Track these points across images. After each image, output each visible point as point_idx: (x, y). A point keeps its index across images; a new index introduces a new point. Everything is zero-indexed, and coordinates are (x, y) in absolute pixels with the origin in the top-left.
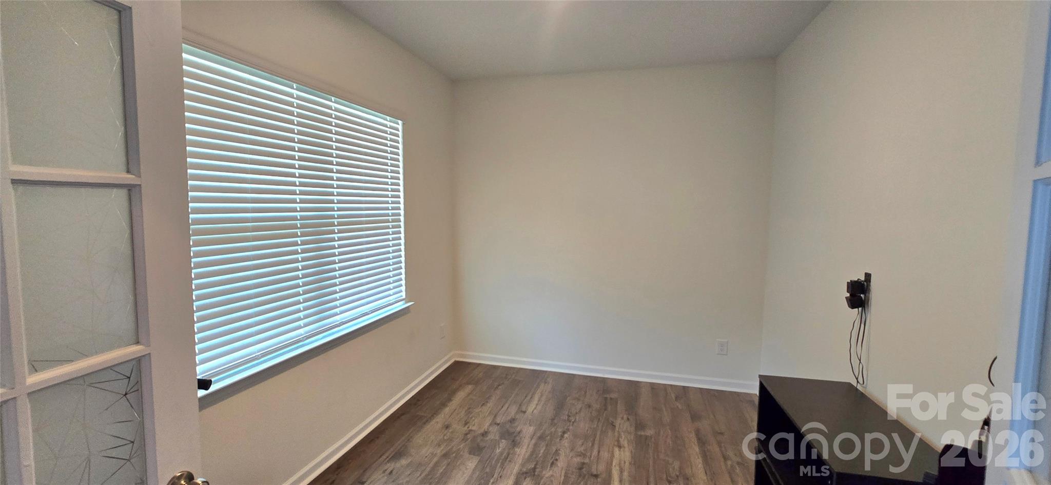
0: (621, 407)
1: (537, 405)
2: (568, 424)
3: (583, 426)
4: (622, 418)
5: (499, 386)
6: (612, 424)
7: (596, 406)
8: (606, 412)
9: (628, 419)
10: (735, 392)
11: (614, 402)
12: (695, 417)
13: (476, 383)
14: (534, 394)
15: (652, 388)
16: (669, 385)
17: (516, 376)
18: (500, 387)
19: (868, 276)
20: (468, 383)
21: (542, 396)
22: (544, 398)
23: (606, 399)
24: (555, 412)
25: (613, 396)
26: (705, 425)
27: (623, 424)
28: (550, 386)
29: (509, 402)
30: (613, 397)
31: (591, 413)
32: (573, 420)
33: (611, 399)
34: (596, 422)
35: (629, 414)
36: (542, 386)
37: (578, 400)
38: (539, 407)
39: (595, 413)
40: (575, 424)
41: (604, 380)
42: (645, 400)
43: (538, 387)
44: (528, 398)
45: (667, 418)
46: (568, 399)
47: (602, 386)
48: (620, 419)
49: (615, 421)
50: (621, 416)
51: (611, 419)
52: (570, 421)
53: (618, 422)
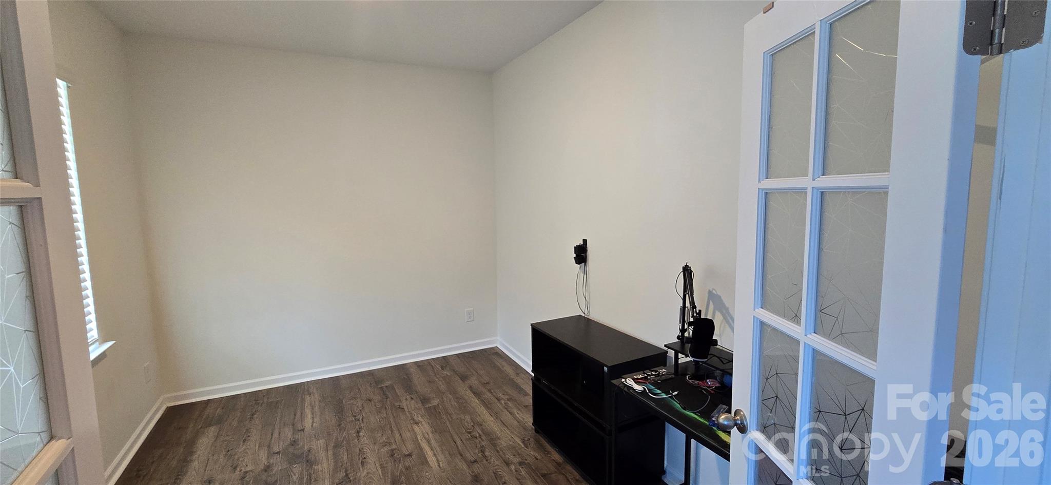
0: (400, 391)
1: (313, 418)
2: (359, 423)
3: (374, 419)
4: (406, 399)
5: (253, 415)
6: (399, 408)
7: (376, 398)
8: (388, 399)
9: (412, 398)
10: (482, 350)
11: (391, 388)
12: (464, 378)
13: (220, 421)
14: (303, 409)
15: (419, 366)
16: (430, 359)
17: (268, 398)
18: (255, 416)
19: (585, 241)
20: (208, 424)
21: (313, 408)
22: (316, 409)
23: (381, 388)
24: (337, 417)
25: (388, 383)
26: (473, 381)
27: (408, 403)
28: (317, 396)
29: (277, 427)
30: (387, 385)
31: (375, 405)
32: (361, 418)
33: (386, 387)
34: (385, 412)
35: (410, 394)
36: (308, 398)
37: (355, 398)
38: (317, 420)
39: (379, 405)
40: (365, 420)
41: (370, 373)
42: (418, 379)
43: (303, 400)
44: (298, 415)
45: (443, 387)
46: (344, 402)
47: (371, 377)
48: (404, 401)
49: (401, 404)
50: (404, 398)
51: (397, 404)
52: (359, 420)
53: (404, 404)
